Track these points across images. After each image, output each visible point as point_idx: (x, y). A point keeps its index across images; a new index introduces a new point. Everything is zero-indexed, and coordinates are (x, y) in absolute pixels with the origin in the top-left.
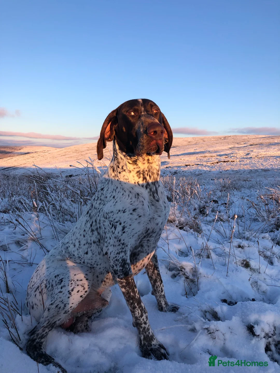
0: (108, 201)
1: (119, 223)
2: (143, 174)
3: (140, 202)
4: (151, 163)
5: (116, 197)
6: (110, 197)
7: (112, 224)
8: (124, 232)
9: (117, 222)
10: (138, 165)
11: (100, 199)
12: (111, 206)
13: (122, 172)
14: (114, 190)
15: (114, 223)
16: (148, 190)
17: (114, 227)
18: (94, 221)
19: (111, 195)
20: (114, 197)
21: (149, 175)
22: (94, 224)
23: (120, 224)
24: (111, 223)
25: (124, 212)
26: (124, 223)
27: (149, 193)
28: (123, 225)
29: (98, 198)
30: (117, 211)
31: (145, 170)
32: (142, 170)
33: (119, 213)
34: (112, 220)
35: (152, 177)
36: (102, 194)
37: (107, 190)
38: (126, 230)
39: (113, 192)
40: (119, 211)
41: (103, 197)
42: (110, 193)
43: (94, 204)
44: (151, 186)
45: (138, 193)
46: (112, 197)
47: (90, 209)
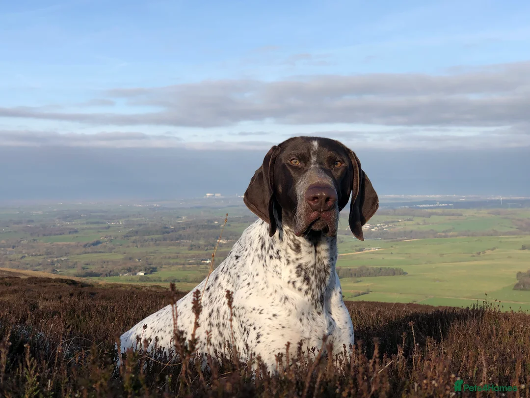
1: (253, 327)
2: (306, 271)
7: (245, 327)
8: (259, 342)
9: (250, 325)
10: (301, 253)
11: (229, 273)
13: (275, 257)
15: (246, 327)
16: (309, 296)
17: (246, 332)
18: (215, 310)
22: (215, 314)
23: (255, 329)
24: (243, 326)
25: (260, 313)
26: (260, 328)
28: (257, 330)
30: (251, 310)
32: (304, 263)
33: (254, 312)
34: (245, 320)
36: (235, 266)
37: (243, 266)
38: (261, 339)
39: (249, 276)
40: (254, 309)
42: (245, 274)
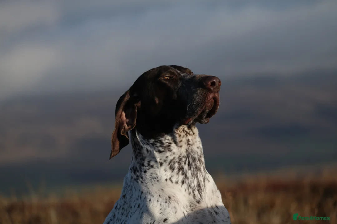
0: (133, 213)
2: (179, 163)
3: (172, 208)
4: (191, 145)
5: (141, 206)
6: (135, 206)
10: (171, 150)
11: (123, 208)
12: (137, 219)
13: (148, 169)
14: (138, 196)
16: (186, 185)
19: (136, 204)
20: (139, 206)
21: (187, 163)
27: (187, 191)
29: (120, 207)
31: (182, 156)
32: (177, 157)
35: (193, 164)
36: (126, 202)
37: (131, 197)
39: (137, 199)
41: (126, 207)
42: (134, 201)
43: (116, 213)
44: (190, 179)
45: (169, 196)
46: (137, 206)
47: (111, 220)
